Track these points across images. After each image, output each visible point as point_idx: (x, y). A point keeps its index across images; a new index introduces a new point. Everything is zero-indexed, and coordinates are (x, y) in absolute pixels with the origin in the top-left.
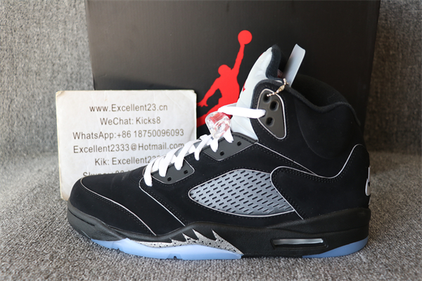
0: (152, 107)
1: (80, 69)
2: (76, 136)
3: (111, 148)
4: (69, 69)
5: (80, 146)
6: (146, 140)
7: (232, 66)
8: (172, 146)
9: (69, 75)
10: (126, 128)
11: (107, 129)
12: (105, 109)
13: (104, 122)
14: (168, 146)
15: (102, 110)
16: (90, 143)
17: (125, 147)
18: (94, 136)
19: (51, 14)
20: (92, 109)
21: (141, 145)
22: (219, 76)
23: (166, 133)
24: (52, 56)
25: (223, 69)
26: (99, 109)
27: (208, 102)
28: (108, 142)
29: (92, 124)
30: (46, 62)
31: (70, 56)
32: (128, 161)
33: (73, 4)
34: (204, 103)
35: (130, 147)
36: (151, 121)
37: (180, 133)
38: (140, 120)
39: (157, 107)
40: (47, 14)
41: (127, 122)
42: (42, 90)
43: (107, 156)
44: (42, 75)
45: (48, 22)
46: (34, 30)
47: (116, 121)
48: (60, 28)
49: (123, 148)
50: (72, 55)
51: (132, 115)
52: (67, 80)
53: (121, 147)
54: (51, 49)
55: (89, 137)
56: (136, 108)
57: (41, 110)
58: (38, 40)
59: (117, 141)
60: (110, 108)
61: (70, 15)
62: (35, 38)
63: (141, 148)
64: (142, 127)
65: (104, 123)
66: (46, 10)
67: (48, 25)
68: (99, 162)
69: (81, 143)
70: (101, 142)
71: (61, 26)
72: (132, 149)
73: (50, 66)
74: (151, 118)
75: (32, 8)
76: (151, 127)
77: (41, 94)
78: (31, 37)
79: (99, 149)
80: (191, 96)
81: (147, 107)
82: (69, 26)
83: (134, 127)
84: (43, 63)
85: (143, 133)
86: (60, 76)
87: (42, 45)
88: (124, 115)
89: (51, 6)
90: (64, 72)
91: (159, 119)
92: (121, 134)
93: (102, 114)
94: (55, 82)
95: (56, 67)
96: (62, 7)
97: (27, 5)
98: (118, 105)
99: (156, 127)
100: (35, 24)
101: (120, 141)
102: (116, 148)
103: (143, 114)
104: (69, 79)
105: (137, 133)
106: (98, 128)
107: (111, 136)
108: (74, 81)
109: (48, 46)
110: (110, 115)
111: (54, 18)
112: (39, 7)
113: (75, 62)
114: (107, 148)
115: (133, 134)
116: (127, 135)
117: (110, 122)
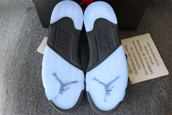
2: (138, 41)
5: (135, 42)
6: (144, 61)
10: (146, 54)
11: (143, 48)
12: (150, 47)
13: (145, 47)
14: (145, 69)
17: (139, 55)
20: (148, 43)
21: (142, 60)
23: (149, 67)
26: (149, 45)
28: (139, 50)
32: (135, 57)
37: (152, 72)
38: (150, 58)
39: (157, 62)
41: (148, 54)
43: (134, 50)
47: (147, 51)
51: (151, 55)
53: (139, 54)
55: (139, 44)
56: (154, 56)
60: (150, 48)
64: (148, 59)
68: (132, 49)
70: (138, 48)
72: (140, 57)
74: (153, 61)
79: (136, 48)
81: (156, 59)
83: (147, 56)
85: (146, 60)
88: (150, 52)
91: (153, 64)
92: (143, 53)
93: (147, 46)
98: (152, 50)
99: (150, 63)
101: (141, 53)
102: (138, 52)
103: (153, 58)
105: (146, 58)
107: (141, 50)
110: (148, 48)
114: (137, 50)
115: (145, 57)
116: (144, 55)
117: (146, 49)
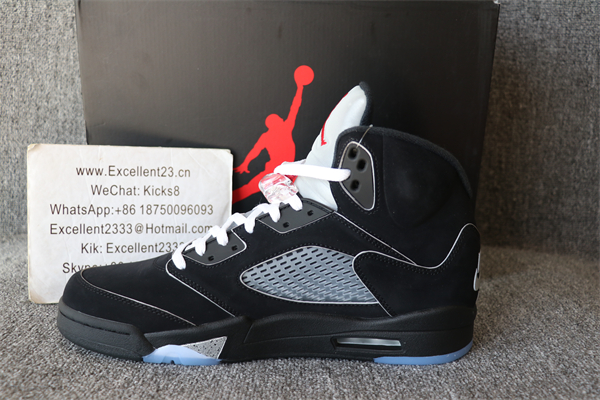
0: (168, 172)
1: (76, 116)
2: (55, 209)
3: (105, 230)
4: (60, 115)
5: (61, 224)
6: (157, 219)
7: (284, 117)
8: (195, 230)
9: (60, 124)
10: (129, 200)
11: (100, 201)
12: (99, 172)
13: (96, 190)
14: (189, 229)
15: (94, 173)
16: (75, 220)
17: (127, 228)
18: (81, 211)
19: (37, 35)
20: (80, 172)
21: (150, 226)
22: (266, 130)
23: (187, 209)
24: (37, 96)
25: (273, 120)
26: (90, 172)
27: (249, 168)
28: (101, 220)
29: (79, 192)
30: (27, 103)
31: (62, 97)
32: (130, 249)
33: (69, 23)
34: (244, 168)
35: (133, 228)
36: (166, 192)
37: (208, 210)
38: (150, 190)
39: (176, 172)
40: (31, 35)
41: (131, 192)
42: (21, 144)
43: (100, 240)
44: (20, 122)
45: (32, 47)
46: (12, 57)
47: (114, 190)
48: (50, 57)
49: (123, 229)
50: (65, 95)
51: (139, 182)
52: (57, 131)
53: (120, 228)
54: (35, 86)
55: (74, 211)
56: (145, 173)
57: (17, 172)
58: (17, 71)
59: (115, 218)
60: (106, 171)
61: (65, 38)
62: (13, 69)
63: (150, 230)
64: (152, 200)
65: (96, 193)
66: (30, 29)
67: (33, 51)
68: (88, 248)
69: (62, 220)
70: (91, 220)
71: (51, 54)
72: (137, 231)
73: (33, 110)
74: (166, 187)
75: (10, 26)
76: (165, 200)
77: (18, 149)
78: (7, 67)
79: (89, 230)
80: (225, 157)
81: (161, 172)
82: (63, 54)
83: (140, 200)
84: (23, 105)
85: (154, 208)
86: (47, 125)
87: (22, 79)
88: (126, 182)
89: (38, 25)
90: (54, 119)
91: (177, 189)
92: (121, 209)
93: (94, 180)
94: (39, 134)
95: (42, 111)
96: (53, 26)
97: (3, 22)
98: (118, 167)
99: (173, 200)
100: (13, 50)
101: (120, 219)
102: (113, 229)
103: (155, 182)
104: (61, 129)
105: (145, 209)
106: (87, 199)
107: (106, 211)
108: (67, 133)
109: (31, 80)
110: (105, 181)
111: (43, 41)
112: (21, 25)
113: (69, 106)
114: (100, 229)
115: (138, 210)
116: (129, 210)
117: (105, 191)
